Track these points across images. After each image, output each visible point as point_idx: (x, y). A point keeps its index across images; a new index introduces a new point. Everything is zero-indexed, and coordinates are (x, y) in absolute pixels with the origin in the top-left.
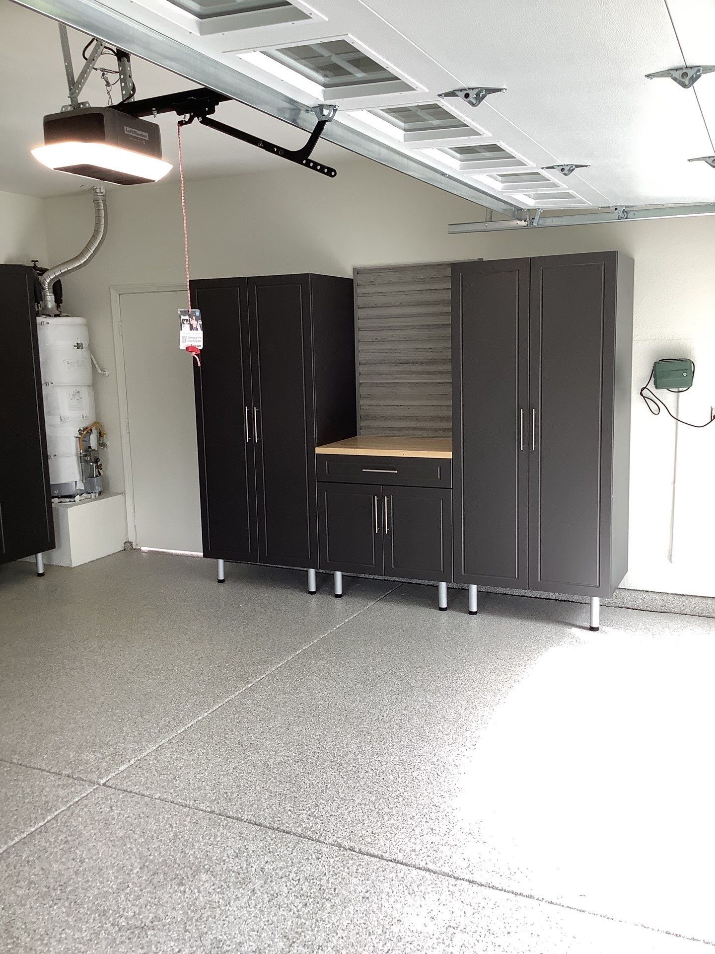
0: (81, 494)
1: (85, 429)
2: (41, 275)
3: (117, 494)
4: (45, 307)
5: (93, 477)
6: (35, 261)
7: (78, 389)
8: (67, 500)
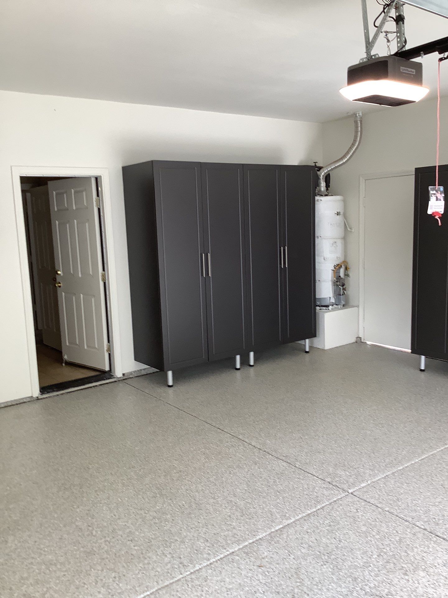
0: (332, 305)
1: (338, 265)
2: (318, 171)
3: (353, 307)
4: (320, 190)
5: (340, 295)
6: (315, 163)
7: (335, 240)
8: (324, 308)
